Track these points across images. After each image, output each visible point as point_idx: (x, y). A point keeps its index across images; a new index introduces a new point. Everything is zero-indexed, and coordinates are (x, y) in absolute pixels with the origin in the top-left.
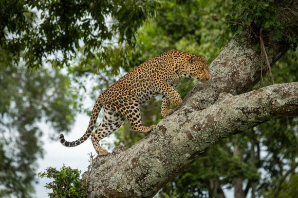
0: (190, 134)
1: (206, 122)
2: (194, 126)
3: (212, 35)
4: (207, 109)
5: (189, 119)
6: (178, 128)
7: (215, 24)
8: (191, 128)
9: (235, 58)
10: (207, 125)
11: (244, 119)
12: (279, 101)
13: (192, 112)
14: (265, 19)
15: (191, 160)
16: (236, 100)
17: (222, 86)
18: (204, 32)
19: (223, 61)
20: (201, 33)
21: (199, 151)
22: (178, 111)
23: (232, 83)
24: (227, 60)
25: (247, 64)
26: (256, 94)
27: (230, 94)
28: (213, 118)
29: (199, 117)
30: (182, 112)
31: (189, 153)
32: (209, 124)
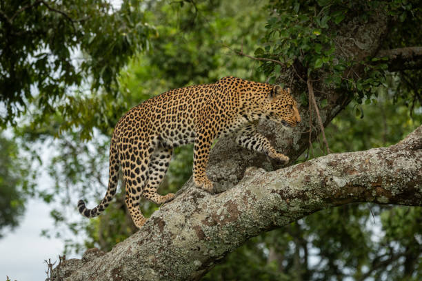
0: (202, 230)
1: (225, 212)
2: (207, 218)
4: (228, 193)
5: (199, 207)
6: (183, 222)
7: (239, 61)
8: (202, 221)
10: (226, 217)
11: (284, 207)
12: (336, 179)
13: (203, 196)
14: (316, 54)
15: (202, 271)
16: (271, 178)
17: (249, 156)
20: (217, 75)
21: (215, 257)
22: (183, 194)
26: (302, 169)
27: (261, 169)
28: (236, 206)
29: (215, 205)
30: (188, 196)
31: (200, 259)
32: (231, 215)
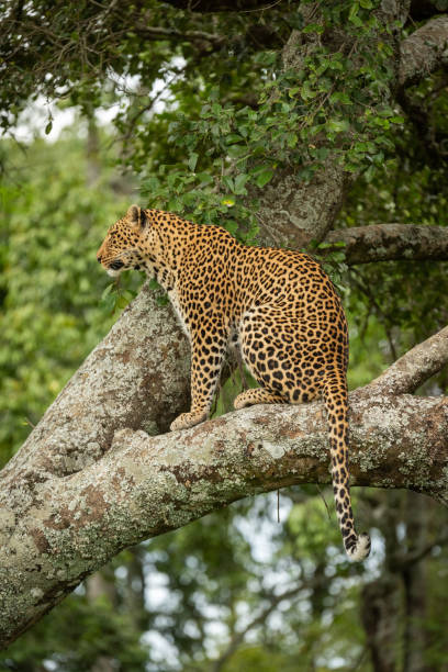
0: (44, 538)
1: (83, 506)
2: (53, 516)
3: (38, 285)
4: (85, 472)
5: (38, 498)
6: (11, 523)
8: (45, 522)
9: (151, 338)
10: (85, 513)
11: (181, 495)
12: (268, 446)
13: (45, 480)
15: (45, 606)
16: (158, 447)
17: (119, 411)
18: (17, 276)
19: (119, 347)
21: (67, 582)
22: (10, 478)
23: (144, 403)
24: (131, 345)
25: (182, 353)
26: (211, 430)
27: (141, 432)
28: (100, 495)
29: (65, 494)
30: (19, 480)
31: (41, 586)
32: (92, 510)
